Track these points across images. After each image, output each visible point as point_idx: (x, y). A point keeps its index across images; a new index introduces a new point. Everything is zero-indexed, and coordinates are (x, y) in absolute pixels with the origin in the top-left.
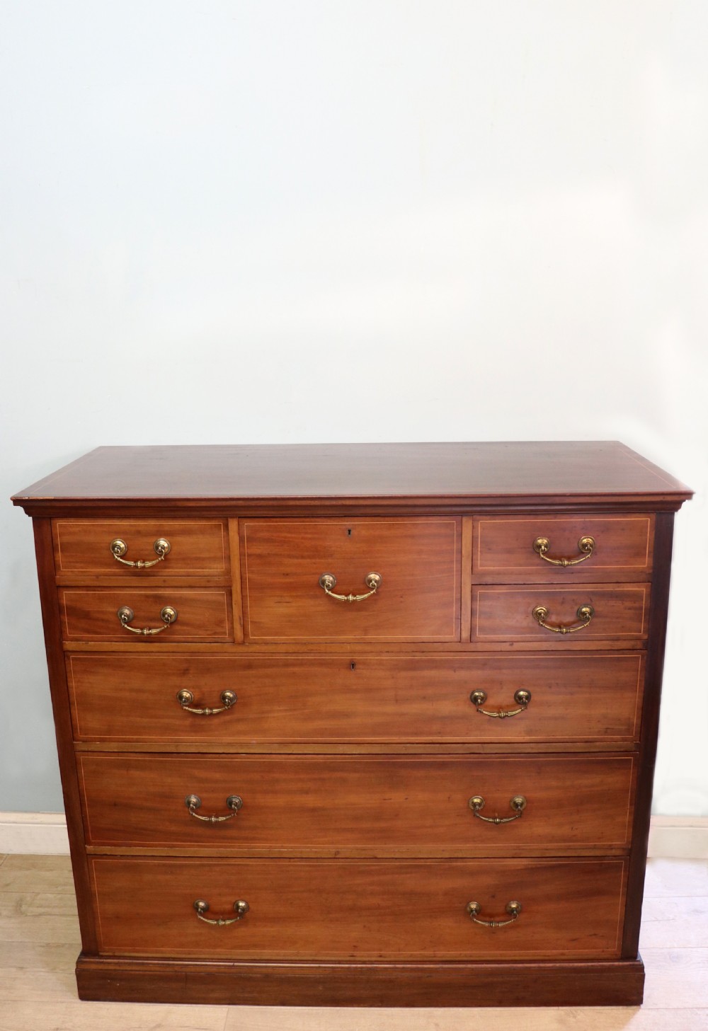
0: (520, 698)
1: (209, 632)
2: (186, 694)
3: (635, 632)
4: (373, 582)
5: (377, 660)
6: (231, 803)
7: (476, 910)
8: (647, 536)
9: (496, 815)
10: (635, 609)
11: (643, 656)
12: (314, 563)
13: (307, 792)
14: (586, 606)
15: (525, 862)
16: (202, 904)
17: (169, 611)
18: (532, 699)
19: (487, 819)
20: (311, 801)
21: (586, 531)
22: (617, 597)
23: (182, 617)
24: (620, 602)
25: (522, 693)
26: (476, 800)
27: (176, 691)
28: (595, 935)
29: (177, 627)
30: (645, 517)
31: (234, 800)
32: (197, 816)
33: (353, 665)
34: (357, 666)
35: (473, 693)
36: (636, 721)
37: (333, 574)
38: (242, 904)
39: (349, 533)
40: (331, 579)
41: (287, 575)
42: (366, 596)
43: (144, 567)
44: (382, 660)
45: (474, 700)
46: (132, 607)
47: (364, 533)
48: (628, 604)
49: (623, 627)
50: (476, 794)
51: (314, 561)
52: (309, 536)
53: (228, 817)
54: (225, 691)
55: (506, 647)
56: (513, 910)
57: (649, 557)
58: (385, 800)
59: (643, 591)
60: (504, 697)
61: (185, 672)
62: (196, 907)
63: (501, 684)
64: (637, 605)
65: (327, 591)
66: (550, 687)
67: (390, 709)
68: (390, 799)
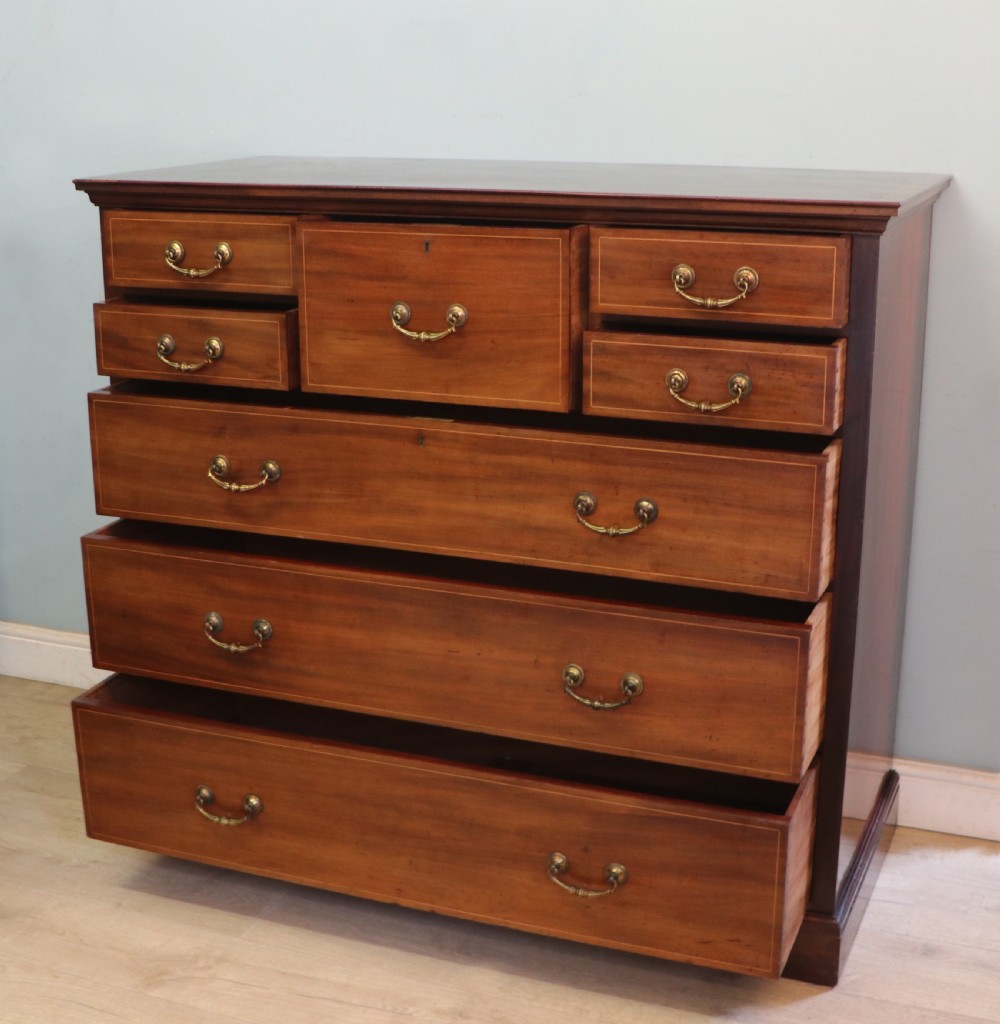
0: (643, 510)
1: (259, 375)
2: (220, 461)
3: (813, 422)
5: (452, 434)
8: (832, 273)
9: (597, 696)
10: (814, 387)
11: (819, 467)
12: (386, 288)
14: (739, 373)
17: (215, 343)
18: (660, 515)
19: (581, 700)
22: (785, 366)
23: (228, 352)
24: (790, 373)
25: (646, 504)
26: (573, 672)
27: (211, 456)
28: (738, 941)
29: (223, 365)
30: (830, 245)
31: (262, 626)
32: (212, 640)
33: (421, 439)
34: (426, 441)
36: (810, 567)
37: (408, 303)
40: (404, 310)
42: (441, 335)
44: (458, 434)
45: (579, 507)
46: (174, 336)
48: (802, 378)
50: (574, 663)
51: (384, 284)
53: (250, 648)
54: (266, 460)
58: (450, 651)
59: (823, 360)
60: (621, 506)
61: (221, 431)
63: (616, 486)
64: (815, 381)
65: (395, 324)
66: (685, 500)
67: (468, 507)
68: (457, 652)
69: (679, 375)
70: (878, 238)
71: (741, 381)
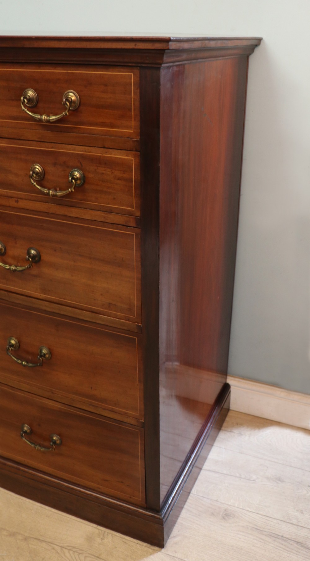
0: (32, 256)
3: (128, 206)
9: (30, 358)
10: (125, 180)
11: (137, 235)
14: (77, 169)
15: (58, 406)
18: (41, 259)
19: (16, 360)
21: (71, 83)
22: (105, 164)
24: (109, 170)
25: (33, 252)
26: (12, 342)
30: (128, 72)
36: (136, 301)
48: (118, 173)
49: (114, 199)
50: (11, 336)
55: (12, 203)
57: (135, 119)
59: (131, 160)
60: (20, 253)
63: (15, 238)
64: (126, 176)
66: (56, 251)
69: (38, 168)
71: (77, 174)
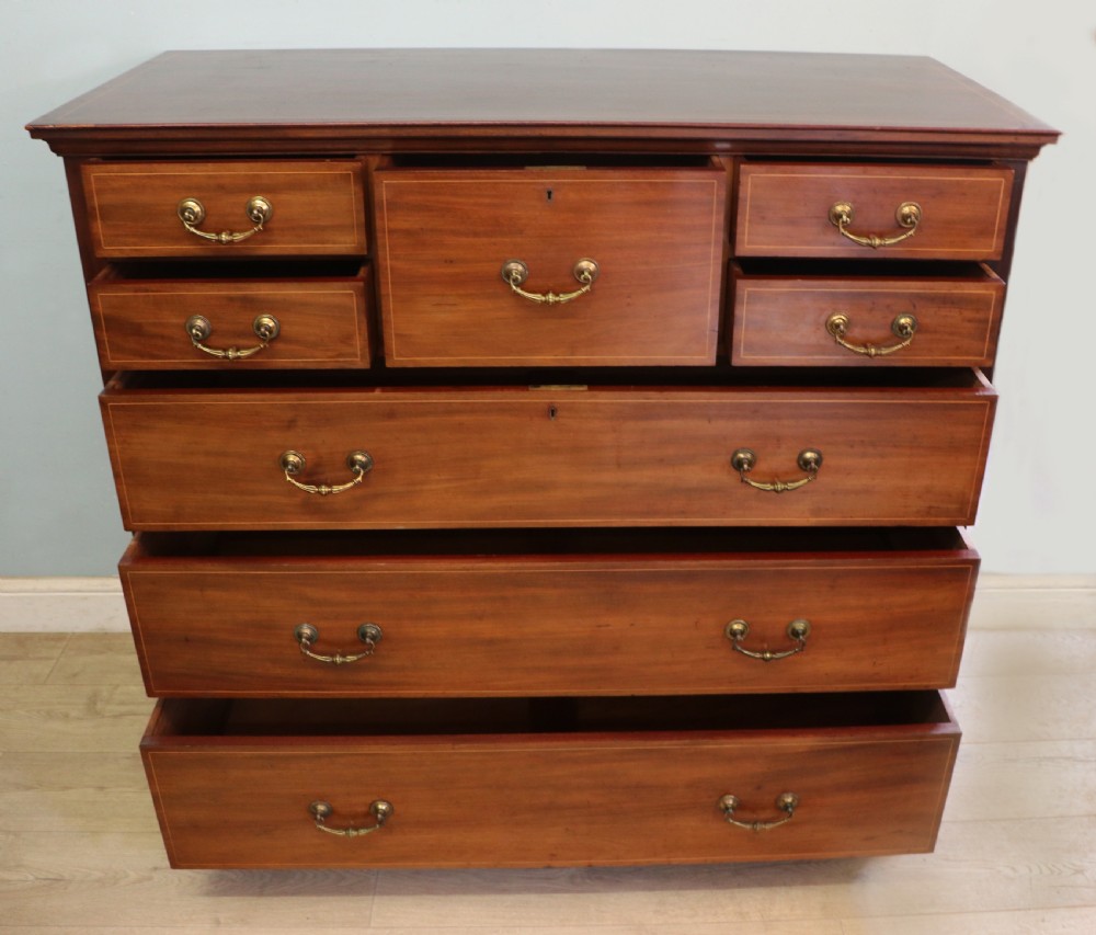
0: (807, 462)
1: (330, 354)
2: (292, 458)
3: (976, 355)
4: (586, 274)
5: (590, 403)
6: (364, 635)
7: (733, 808)
8: (997, 205)
9: (765, 646)
10: (980, 321)
12: (495, 244)
13: (480, 617)
14: (905, 314)
16: (321, 808)
17: (267, 321)
18: (824, 462)
19: (752, 654)
20: (487, 629)
21: (909, 192)
22: (953, 303)
23: (287, 330)
24: (957, 310)
25: (809, 455)
26: (736, 627)
27: (278, 453)
29: (280, 346)
30: (998, 176)
31: (369, 630)
32: (312, 655)
33: (553, 412)
34: (559, 413)
35: (736, 453)
37: (524, 260)
38: (382, 807)
39: (549, 197)
40: (520, 268)
41: (451, 262)
42: (574, 295)
43: (231, 242)
44: (597, 404)
45: (738, 465)
46: (208, 317)
47: (572, 196)
48: (969, 314)
49: (958, 348)
50: (736, 618)
51: (493, 240)
52: (487, 201)
53: (360, 656)
54: (355, 452)
56: (786, 807)
57: (998, 236)
58: (599, 626)
59: (992, 294)
60: (782, 460)
61: (290, 425)
62: (314, 812)
63: (778, 440)
64: (980, 315)
65: (514, 287)
66: (852, 446)
67: (608, 477)
68: (608, 625)
70: (1025, 163)
